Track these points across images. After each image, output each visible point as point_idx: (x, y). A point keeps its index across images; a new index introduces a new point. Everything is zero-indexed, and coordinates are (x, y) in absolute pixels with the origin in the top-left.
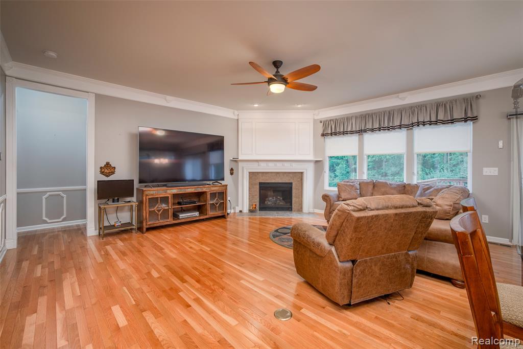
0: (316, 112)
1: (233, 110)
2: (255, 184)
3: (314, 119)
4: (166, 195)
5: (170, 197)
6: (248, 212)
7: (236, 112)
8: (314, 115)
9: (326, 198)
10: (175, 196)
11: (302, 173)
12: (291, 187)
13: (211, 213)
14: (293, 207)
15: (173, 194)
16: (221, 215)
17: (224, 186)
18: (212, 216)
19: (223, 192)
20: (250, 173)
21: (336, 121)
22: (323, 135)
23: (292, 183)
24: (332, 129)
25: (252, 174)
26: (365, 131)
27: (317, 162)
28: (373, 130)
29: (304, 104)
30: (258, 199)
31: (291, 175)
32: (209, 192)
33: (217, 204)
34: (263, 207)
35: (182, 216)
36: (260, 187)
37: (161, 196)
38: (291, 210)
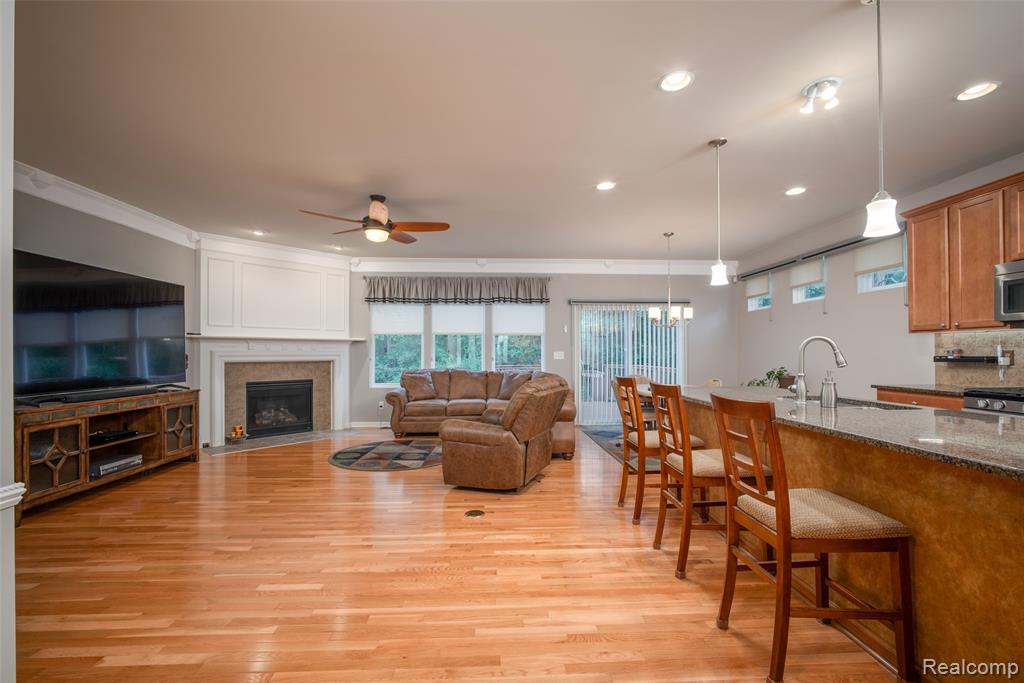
0: (356, 260)
1: (187, 230)
2: (238, 387)
3: (351, 272)
4: (75, 422)
5: (83, 427)
6: (224, 444)
7: (196, 235)
8: (351, 264)
9: (392, 398)
10: (94, 421)
11: (329, 362)
12: (311, 389)
13: (169, 453)
14: (314, 422)
15: (90, 418)
16: (187, 454)
17: (193, 392)
18: (172, 459)
19: (191, 406)
20: (226, 364)
21: (390, 280)
22: (368, 300)
23: (311, 381)
24: (384, 292)
25: (231, 367)
26: (436, 301)
27: (355, 342)
28: (446, 301)
29: (348, 246)
30: (245, 416)
31: (310, 366)
32: (166, 408)
33: (180, 431)
34: (255, 430)
35: (104, 468)
36: (248, 392)
37: (62, 424)
38: (312, 429)
